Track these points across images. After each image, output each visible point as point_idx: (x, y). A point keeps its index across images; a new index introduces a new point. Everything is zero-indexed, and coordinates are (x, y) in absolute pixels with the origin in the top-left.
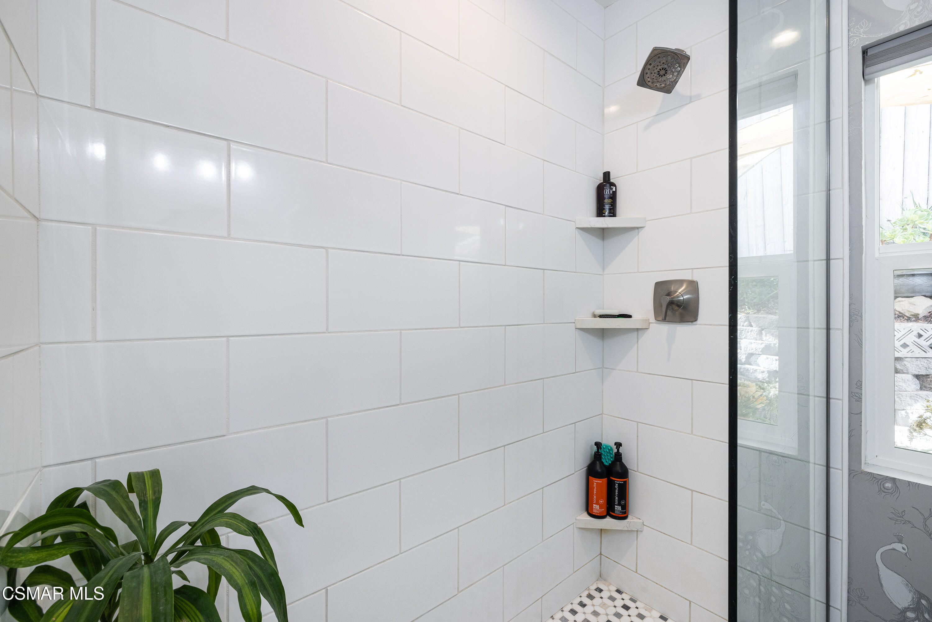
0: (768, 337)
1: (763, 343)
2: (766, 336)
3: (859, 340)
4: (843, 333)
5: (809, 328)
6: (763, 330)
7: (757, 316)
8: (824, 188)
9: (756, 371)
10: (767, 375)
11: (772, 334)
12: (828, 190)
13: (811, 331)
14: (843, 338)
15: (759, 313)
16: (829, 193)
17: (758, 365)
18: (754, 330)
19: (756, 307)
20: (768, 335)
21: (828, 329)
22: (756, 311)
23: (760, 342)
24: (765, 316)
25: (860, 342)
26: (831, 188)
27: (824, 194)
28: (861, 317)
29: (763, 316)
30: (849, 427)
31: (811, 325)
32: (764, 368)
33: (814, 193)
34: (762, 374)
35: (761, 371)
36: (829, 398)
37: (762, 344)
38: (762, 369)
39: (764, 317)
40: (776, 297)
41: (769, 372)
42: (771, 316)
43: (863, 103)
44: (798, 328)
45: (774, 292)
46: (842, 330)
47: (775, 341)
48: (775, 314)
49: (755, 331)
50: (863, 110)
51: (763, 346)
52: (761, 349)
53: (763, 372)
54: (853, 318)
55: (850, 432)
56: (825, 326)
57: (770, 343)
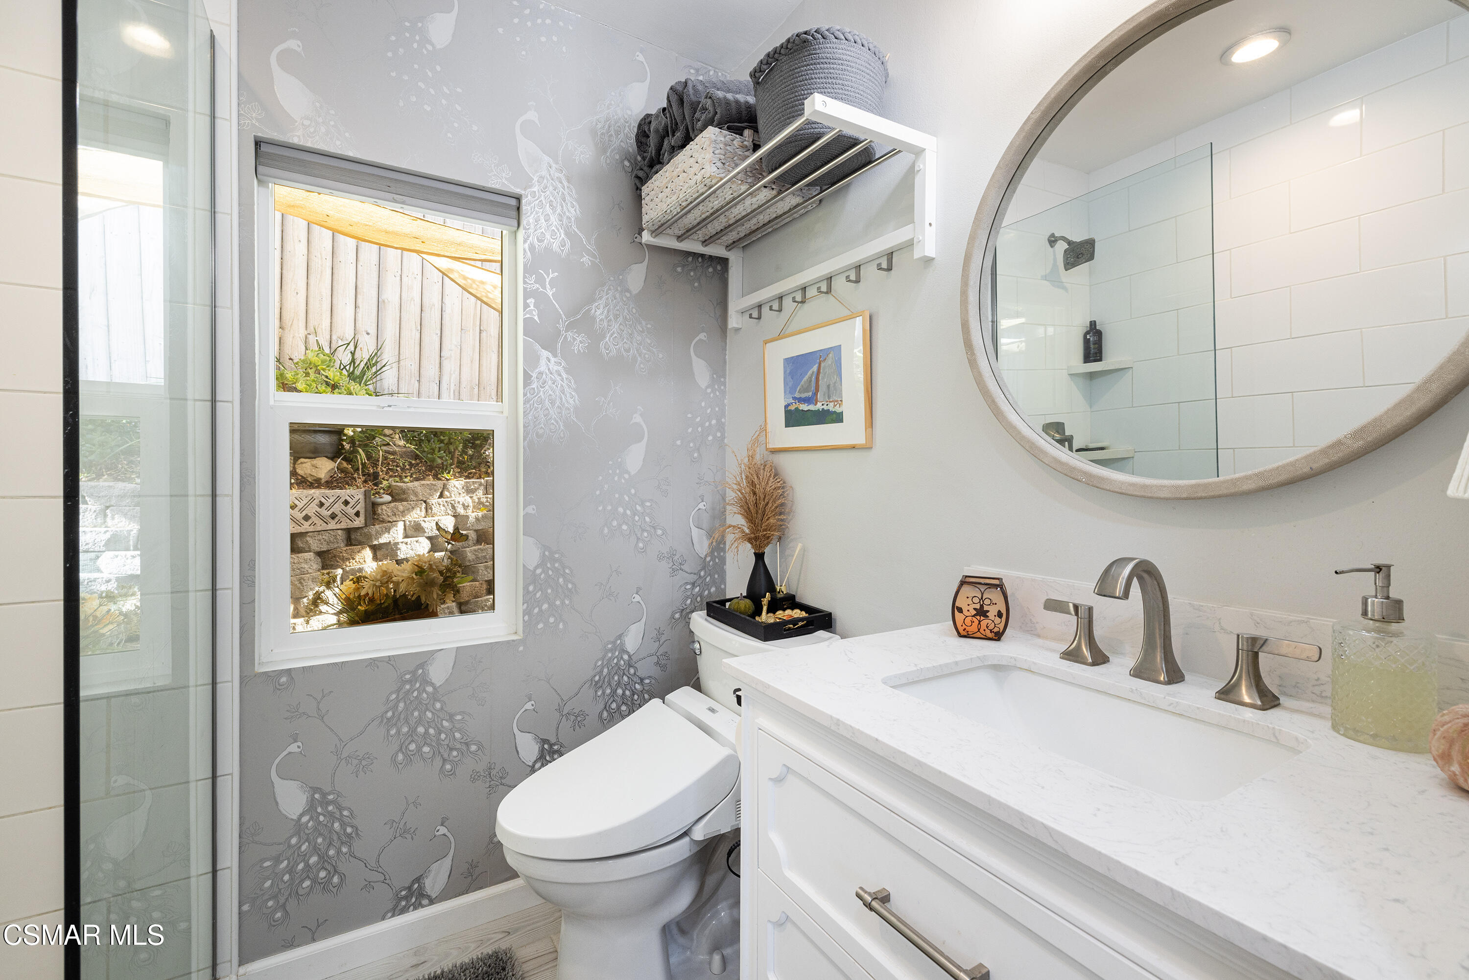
0: (116, 520)
1: (107, 531)
2: (113, 518)
3: (252, 509)
4: (232, 501)
5: (188, 495)
6: (107, 507)
7: (96, 483)
8: (208, 301)
9: (95, 580)
10: (115, 585)
11: (125, 515)
12: (214, 307)
13: (191, 499)
14: (233, 508)
15: (99, 480)
16: (215, 310)
17: (98, 570)
18: (90, 510)
19: (93, 469)
20: (116, 516)
21: (214, 496)
22: (94, 476)
23: (103, 529)
24: (111, 484)
25: (253, 511)
26: (217, 304)
27: (208, 310)
28: (254, 478)
29: (106, 484)
30: (240, 622)
31: (191, 491)
32: (110, 574)
33: (194, 304)
34: (106, 584)
35: (104, 580)
36: (216, 589)
37: (105, 532)
38: (105, 575)
39: (110, 487)
40: (132, 452)
41: (118, 579)
42: (121, 485)
43: (255, 207)
44: (171, 496)
45: (128, 443)
46: (232, 496)
47: (130, 526)
48: (130, 480)
49: (93, 511)
50: (256, 216)
51: (108, 535)
52: (103, 543)
53: (108, 581)
54: (245, 480)
55: (241, 628)
56: (210, 492)
57: (121, 529)
